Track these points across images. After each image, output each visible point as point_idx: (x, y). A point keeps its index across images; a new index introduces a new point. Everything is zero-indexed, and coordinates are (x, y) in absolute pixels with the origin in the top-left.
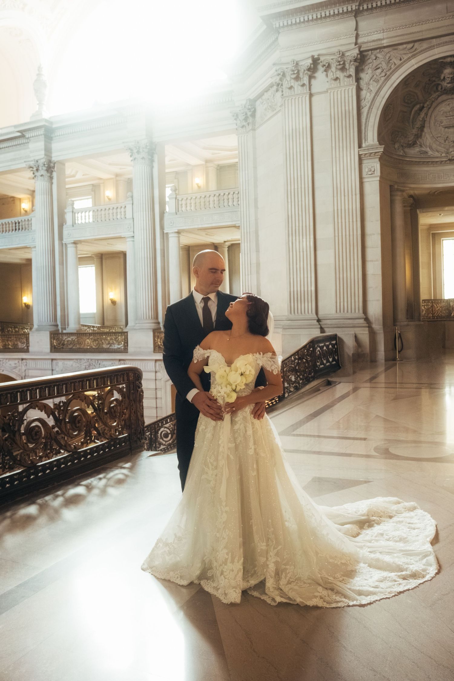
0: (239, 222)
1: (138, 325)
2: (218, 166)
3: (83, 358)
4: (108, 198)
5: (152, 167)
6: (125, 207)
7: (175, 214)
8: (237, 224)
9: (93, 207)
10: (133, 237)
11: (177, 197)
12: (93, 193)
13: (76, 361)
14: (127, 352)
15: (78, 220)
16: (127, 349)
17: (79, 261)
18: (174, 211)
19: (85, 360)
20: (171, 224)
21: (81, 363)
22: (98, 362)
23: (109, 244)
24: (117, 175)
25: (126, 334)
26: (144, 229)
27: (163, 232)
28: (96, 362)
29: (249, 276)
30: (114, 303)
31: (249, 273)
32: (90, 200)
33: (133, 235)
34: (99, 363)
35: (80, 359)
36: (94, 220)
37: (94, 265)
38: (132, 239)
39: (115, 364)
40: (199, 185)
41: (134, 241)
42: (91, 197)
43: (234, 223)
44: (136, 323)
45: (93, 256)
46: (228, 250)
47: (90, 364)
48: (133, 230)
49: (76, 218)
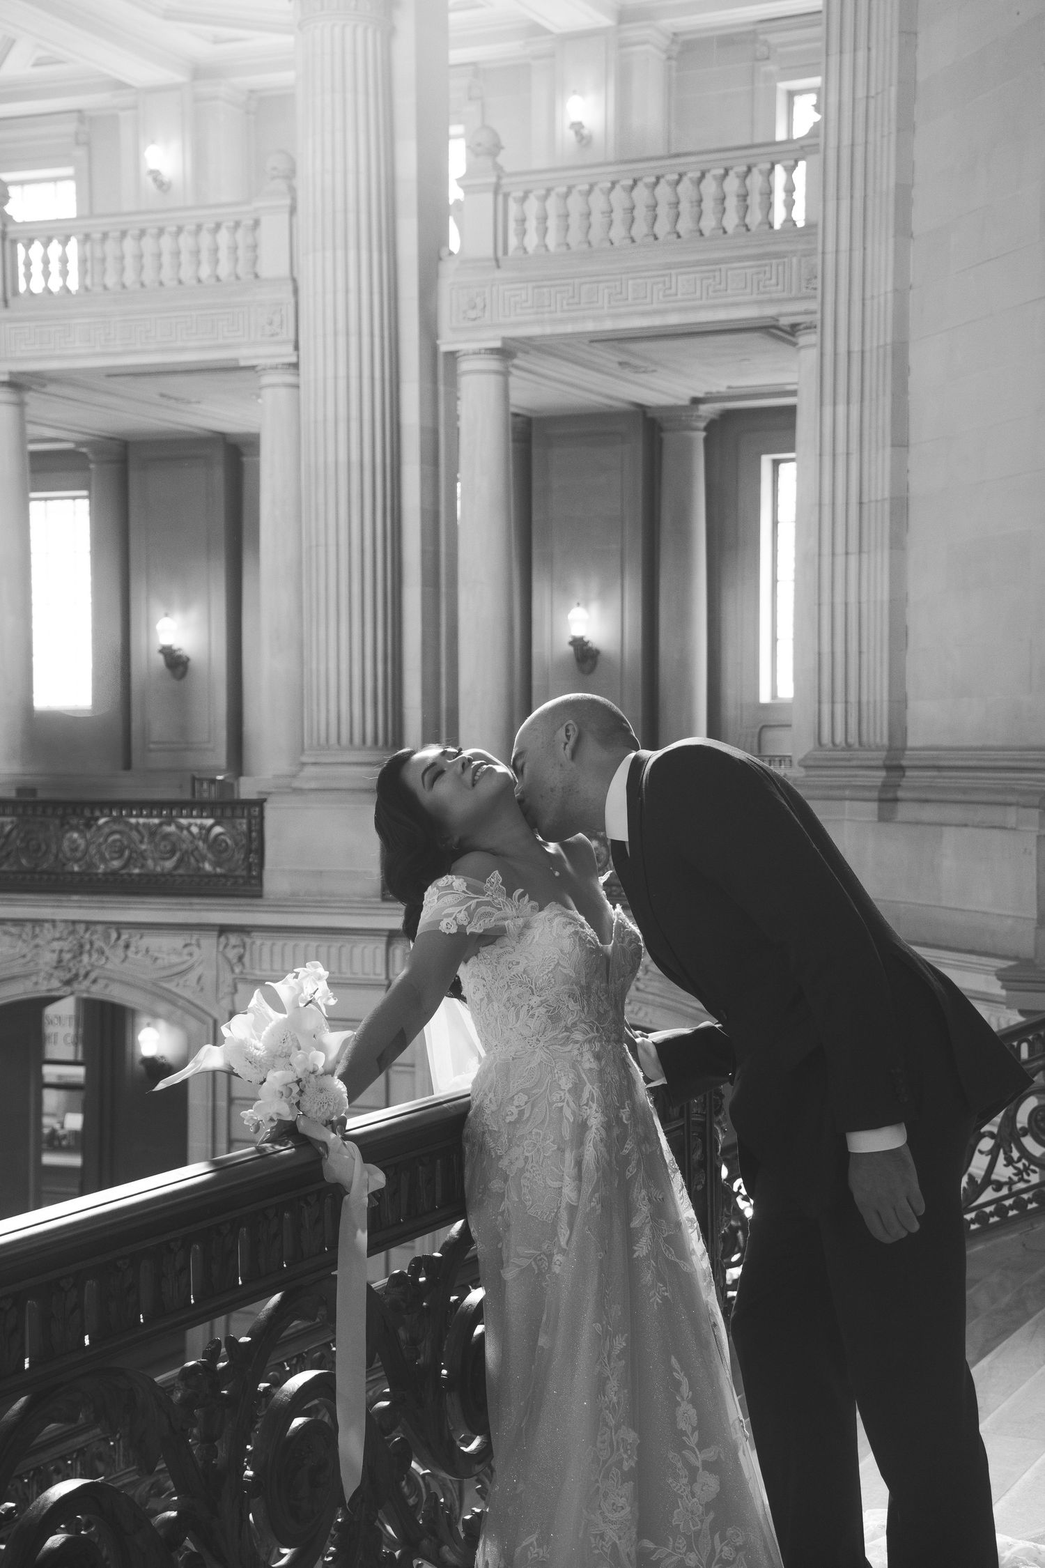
0: (814, 305)
1: (309, 771)
2: (673, 42)
3: (49, 917)
4: (155, 180)
5: (389, 34)
6: (257, 223)
7: (494, 263)
8: (781, 315)
9: (79, 218)
10: (296, 366)
11: (504, 181)
12: (80, 153)
13: (13, 930)
14: (259, 895)
15: (28, 276)
16: (260, 878)
17: (34, 471)
18: (489, 252)
19: (61, 926)
20: (472, 314)
21: (38, 941)
22: (119, 938)
23: (170, 398)
24: (199, 72)
25: (256, 811)
26: (347, 334)
27: (435, 349)
28: (107, 937)
29: (853, 560)
30: (176, 663)
31: (853, 546)
32: (70, 188)
33: (293, 359)
34: (121, 943)
35: (37, 922)
36: (88, 282)
37: (85, 493)
38: (290, 379)
39: (199, 946)
40: (585, 132)
41: (297, 386)
42: (69, 171)
43: (770, 311)
44: (304, 764)
45: (84, 450)
46: (707, 441)
47: (81, 946)
48: (292, 336)
49: (21, 269)
